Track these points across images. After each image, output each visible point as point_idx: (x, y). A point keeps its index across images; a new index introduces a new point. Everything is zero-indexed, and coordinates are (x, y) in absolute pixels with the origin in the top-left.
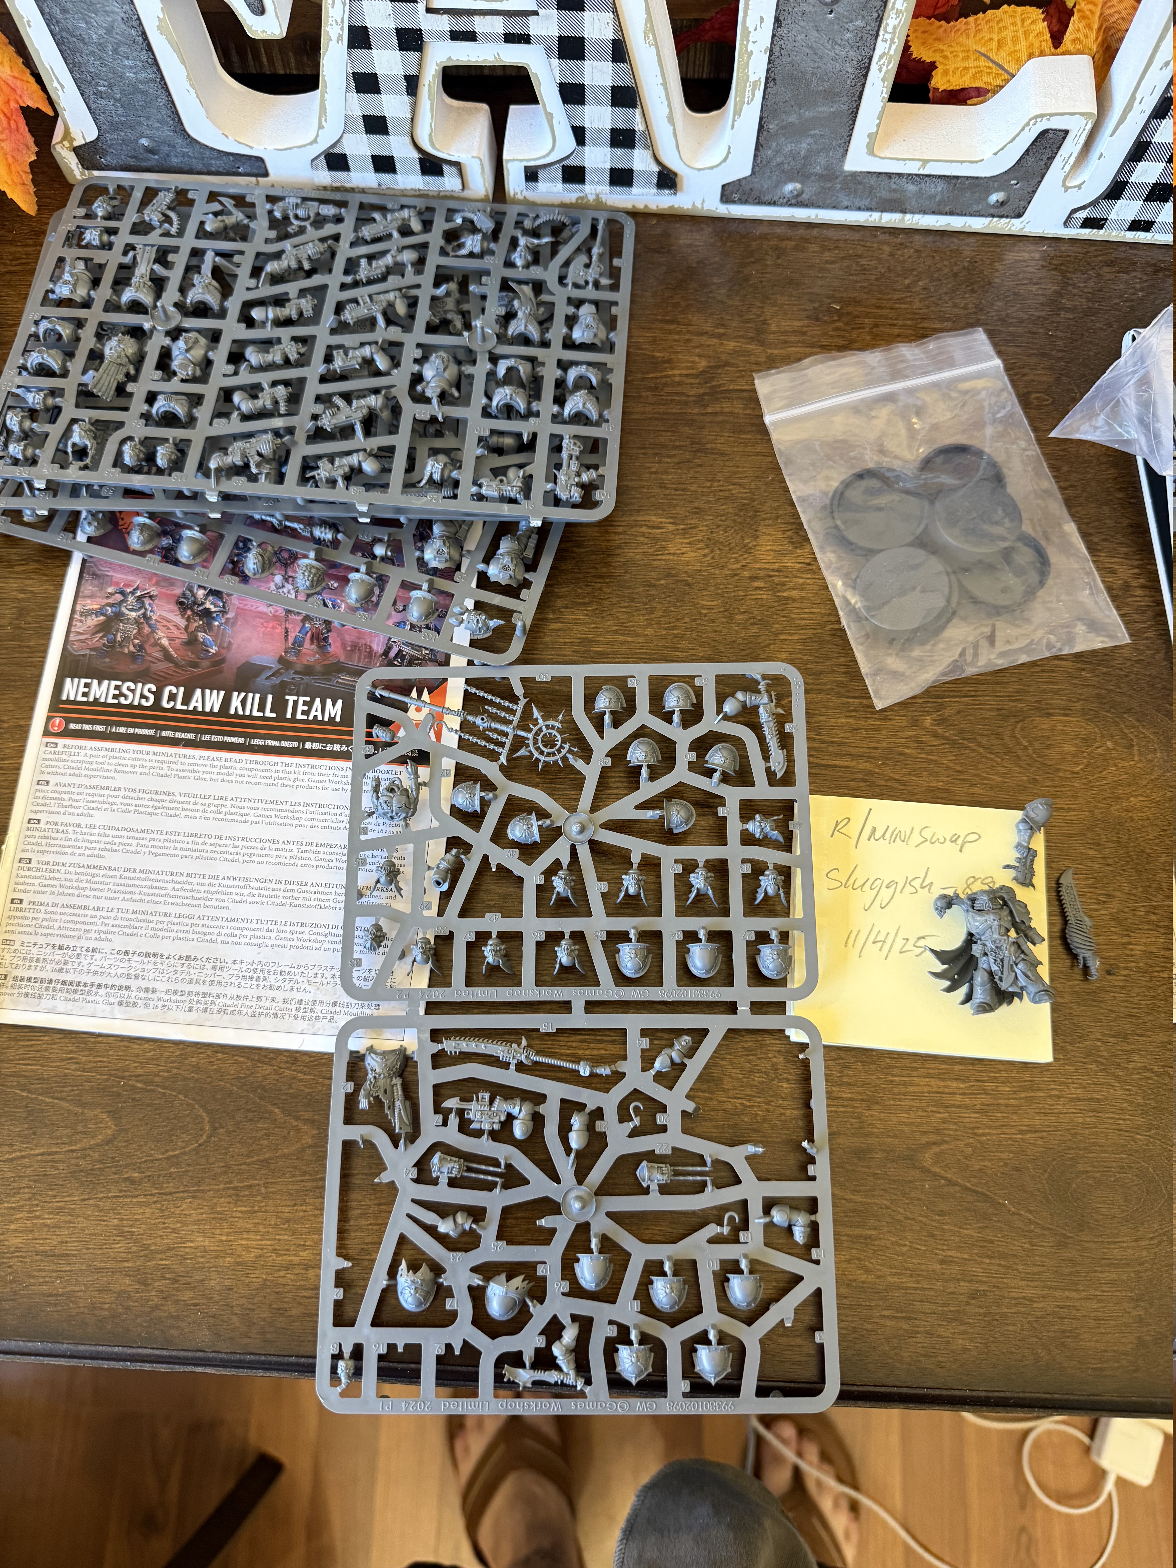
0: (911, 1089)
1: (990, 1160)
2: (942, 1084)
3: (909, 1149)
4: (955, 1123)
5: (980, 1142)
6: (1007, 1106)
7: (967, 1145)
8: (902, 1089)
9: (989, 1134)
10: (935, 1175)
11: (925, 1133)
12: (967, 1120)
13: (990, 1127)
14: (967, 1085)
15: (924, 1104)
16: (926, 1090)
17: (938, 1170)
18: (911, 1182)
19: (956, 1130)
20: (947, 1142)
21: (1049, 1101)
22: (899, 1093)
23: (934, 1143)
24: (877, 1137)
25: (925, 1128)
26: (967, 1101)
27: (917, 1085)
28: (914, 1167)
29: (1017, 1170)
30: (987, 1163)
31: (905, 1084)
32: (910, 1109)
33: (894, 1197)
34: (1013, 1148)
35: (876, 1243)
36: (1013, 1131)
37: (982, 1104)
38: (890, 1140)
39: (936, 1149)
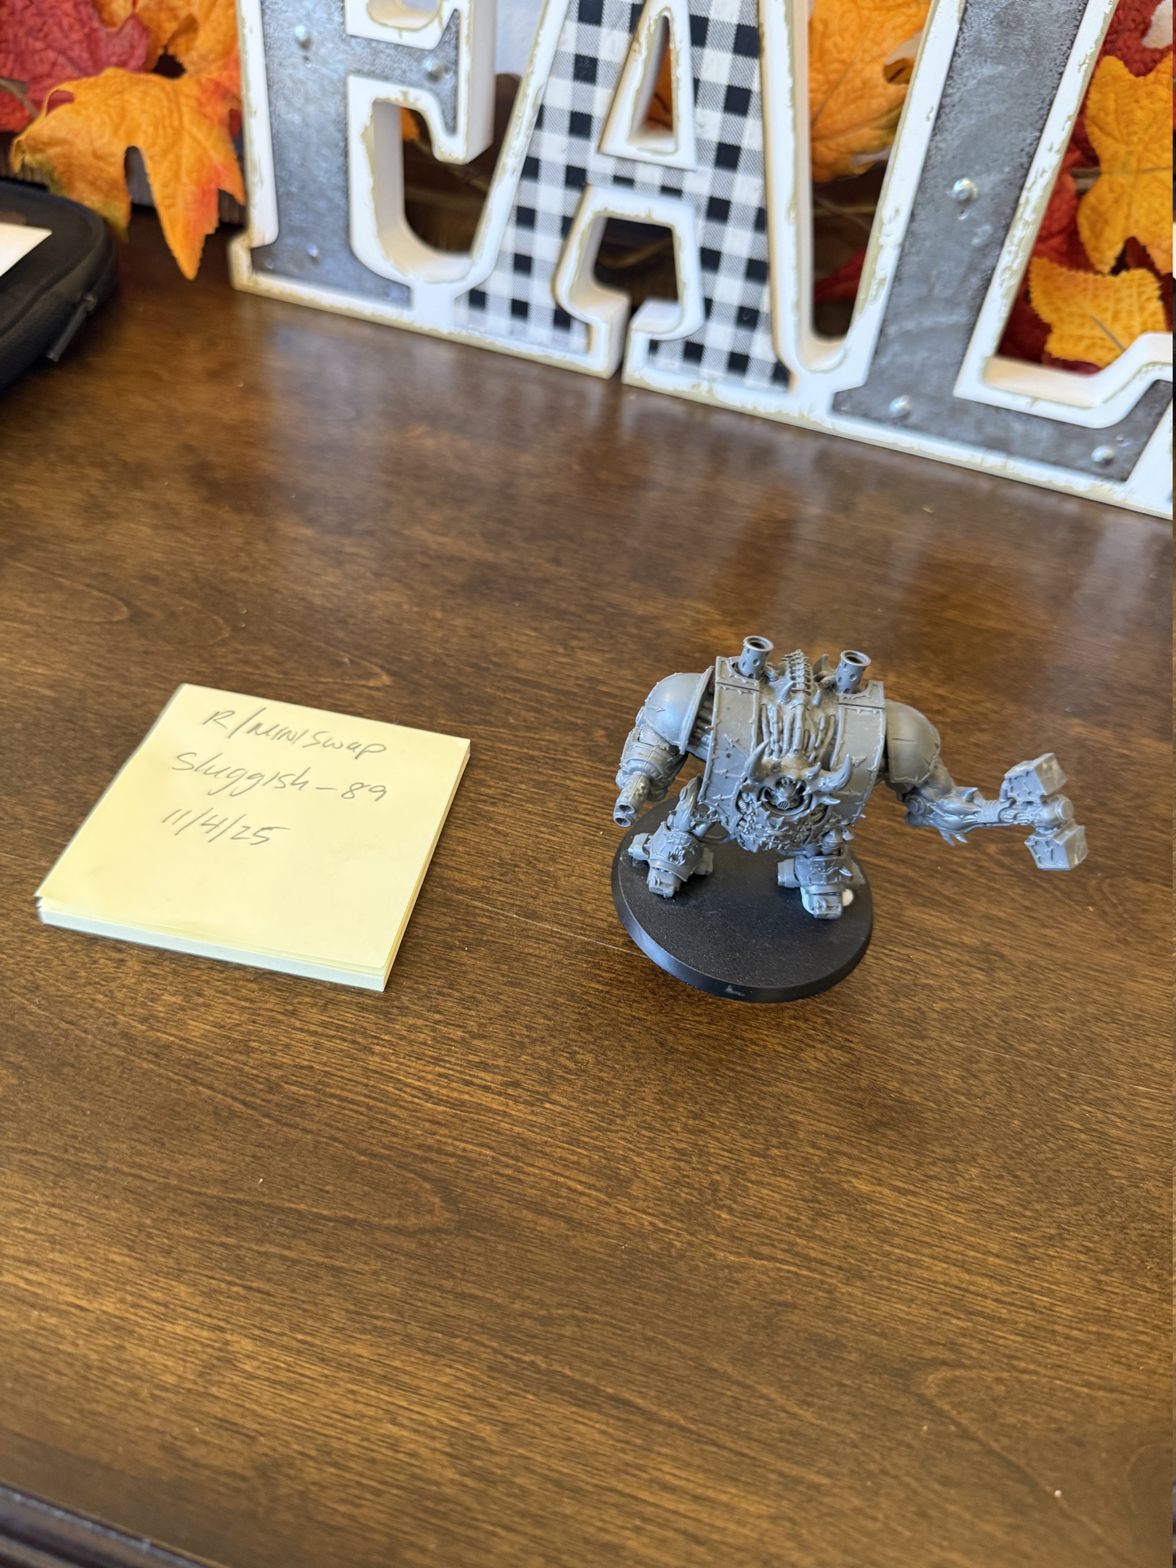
0: (918, 1272)
1: (1035, 1416)
2: (967, 1277)
3: (903, 1360)
4: (982, 1341)
5: (1020, 1382)
6: (1068, 1337)
7: (999, 1380)
8: (902, 1267)
9: (1035, 1373)
10: (941, 1413)
11: (931, 1343)
12: (1001, 1341)
13: (1039, 1364)
14: (1005, 1288)
15: (934, 1299)
16: (940, 1279)
17: (946, 1407)
18: (898, 1413)
19: (983, 1352)
20: (965, 1367)
21: (1136, 1349)
22: (898, 1273)
23: (944, 1363)
24: (854, 1328)
25: (933, 1335)
26: (1004, 1313)
27: (928, 1268)
28: (906, 1391)
29: (1080, 1444)
30: (1028, 1418)
31: (909, 1262)
32: (912, 1301)
33: (867, 1431)
34: (1074, 1406)
35: (828, 1500)
36: (1076, 1379)
37: (1028, 1324)
38: (873, 1338)
39: (946, 1373)
